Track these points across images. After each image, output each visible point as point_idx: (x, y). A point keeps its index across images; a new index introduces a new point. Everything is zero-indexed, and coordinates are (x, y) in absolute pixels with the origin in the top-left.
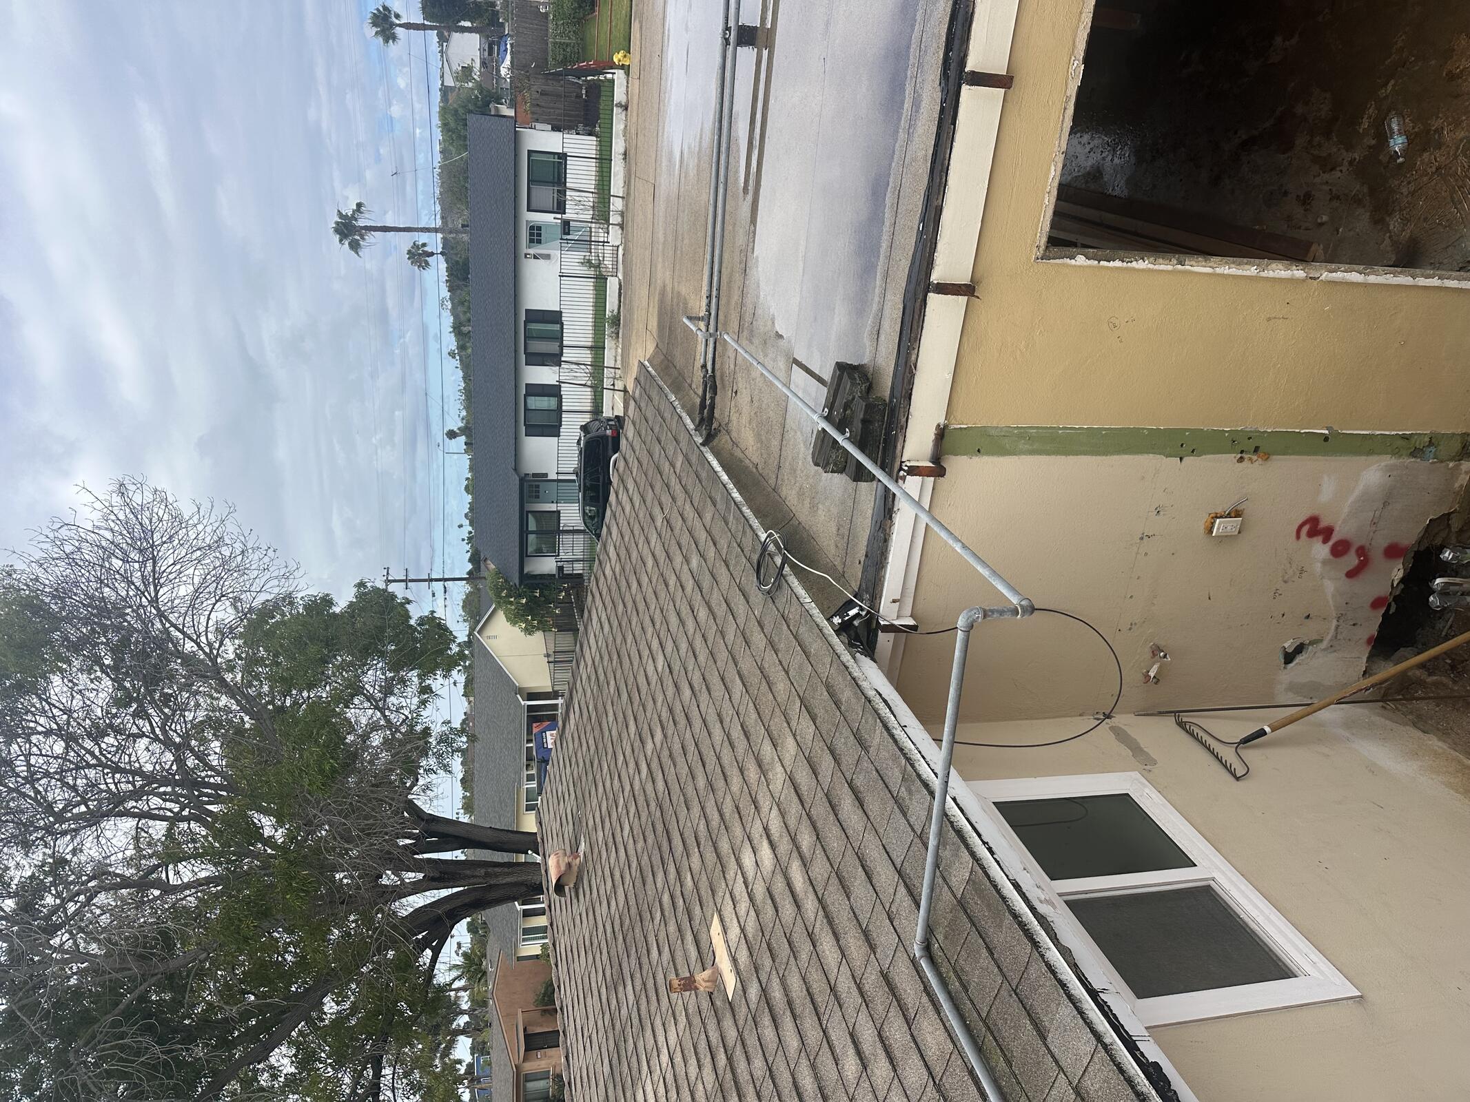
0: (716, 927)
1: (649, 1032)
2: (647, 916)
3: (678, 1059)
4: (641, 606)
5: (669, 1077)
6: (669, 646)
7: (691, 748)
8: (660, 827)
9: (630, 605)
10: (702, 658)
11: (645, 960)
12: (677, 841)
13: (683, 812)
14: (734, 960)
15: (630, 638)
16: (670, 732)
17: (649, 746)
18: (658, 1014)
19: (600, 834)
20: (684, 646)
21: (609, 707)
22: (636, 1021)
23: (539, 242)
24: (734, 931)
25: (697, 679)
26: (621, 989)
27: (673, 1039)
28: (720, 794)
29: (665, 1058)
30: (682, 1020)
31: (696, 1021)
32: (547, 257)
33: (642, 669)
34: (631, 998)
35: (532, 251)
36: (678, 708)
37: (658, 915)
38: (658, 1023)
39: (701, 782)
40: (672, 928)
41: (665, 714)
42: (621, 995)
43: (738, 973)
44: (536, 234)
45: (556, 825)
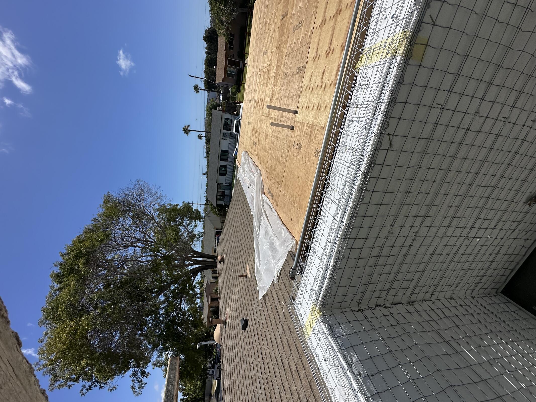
0: (248, 266)
1: (235, 287)
2: (236, 266)
3: (239, 290)
4: (239, 210)
5: (238, 293)
6: (243, 217)
7: (246, 235)
8: (239, 250)
9: (237, 209)
10: (249, 220)
11: (235, 274)
12: (242, 252)
13: (243, 247)
14: (250, 272)
15: (236, 215)
16: (242, 233)
17: (238, 235)
18: (237, 282)
19: (228, 253)
20: (246, 217)
21: (231, 228)
22: (232, 285)
24: (251, 267)
25: (248, 223)
27: (239, 287)
28: (250, 243)
29: (237, 290)
30: (241, 283)
31: (243, 283)
32: (227, 139)
33: (238, 222)
34: (232, 281)
35: (223, 138)
36: (244, 228)
37: (238, 266)
38: (236, 284)
39: (247, 241)
40: (240, 267)
41: (242, 229)
42: (230, 280)
43: (251, 274)
44: (224, 135)
45: (220, 251)
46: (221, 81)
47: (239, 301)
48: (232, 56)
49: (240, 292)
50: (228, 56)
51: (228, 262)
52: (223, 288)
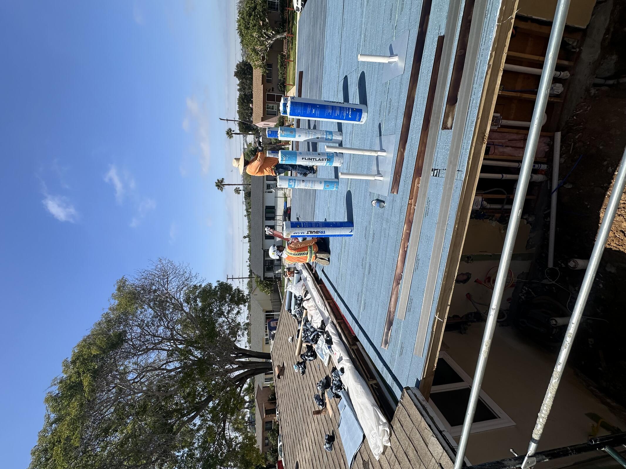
1: (306, 424)
2: (305, 388)
3: (315, 433)
5: (313, 439)
14: (331, 406)
22: (302, 419)
23: (269, 188)
26: (297, 408)
27: (314, 428)
29: (311, 433)
30: (316, 422)
31: (320, 423)
32: (271, 192)
34: (301, 413)
35: (267, 191)
37: (308, 388)
43: (333, 410)
46: (260, 121)
47: (316, 454)
48: (271, 90)
49: (316, 439)
50: (267, 90)
51: (291, 379)
52: (287, 422)
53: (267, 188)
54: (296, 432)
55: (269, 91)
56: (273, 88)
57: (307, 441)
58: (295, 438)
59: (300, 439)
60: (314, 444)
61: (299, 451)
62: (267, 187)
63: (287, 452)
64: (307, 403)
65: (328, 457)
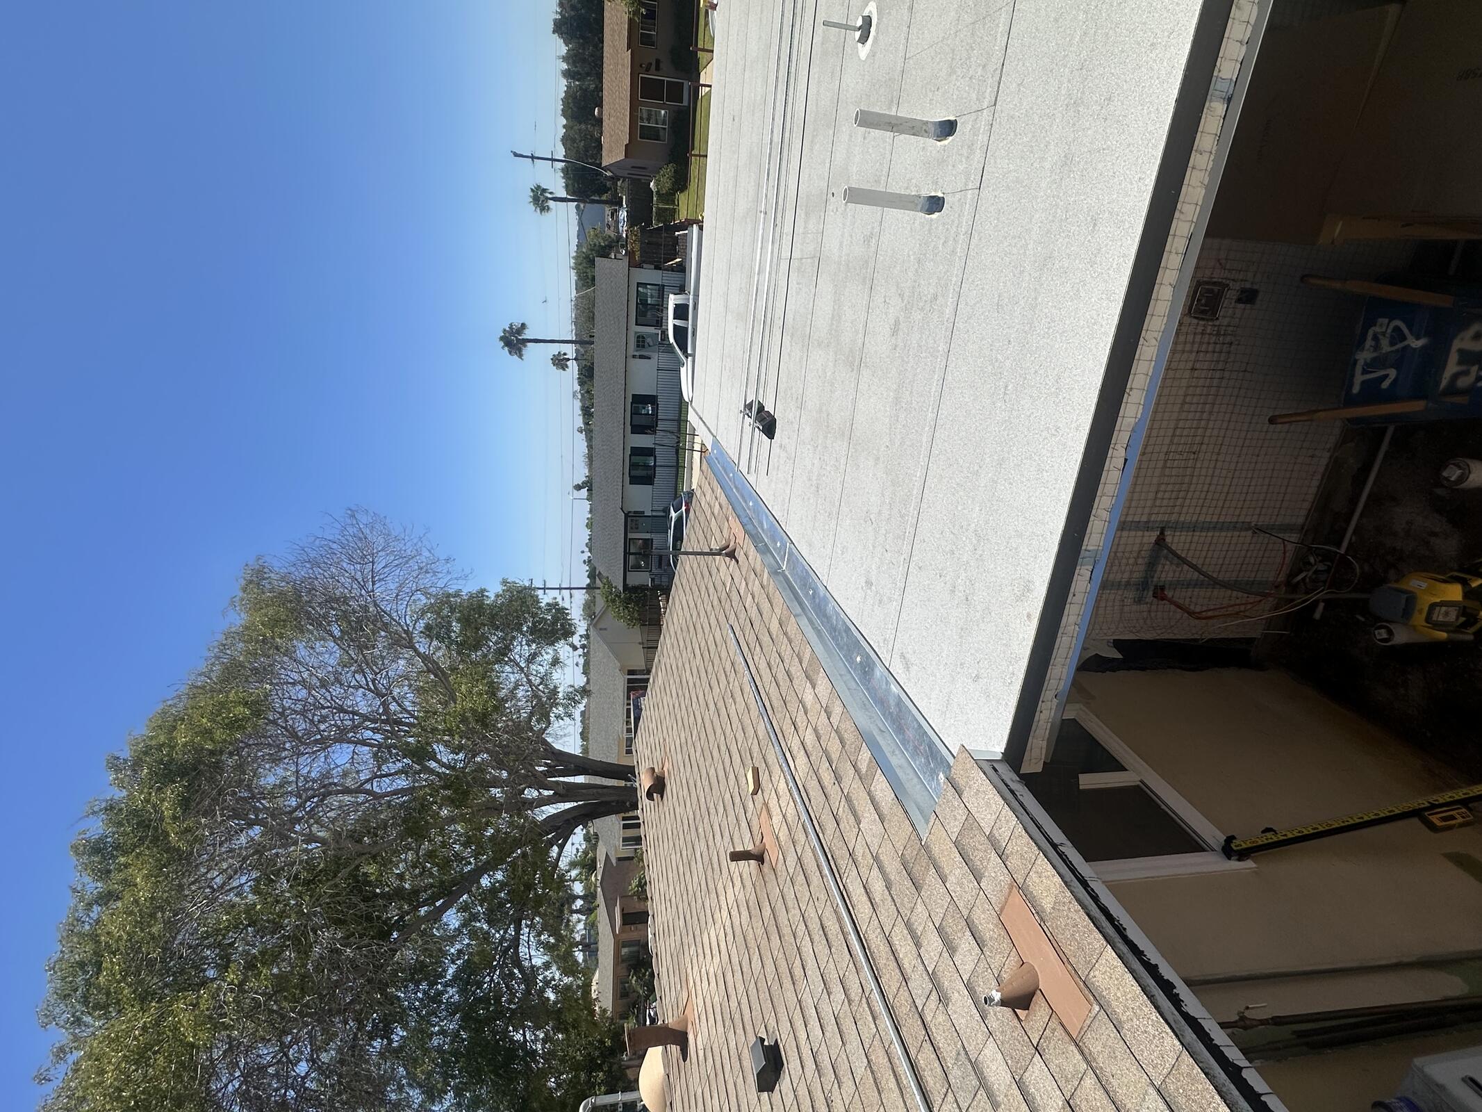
0: (765, 814)
1: (713, 895)
2: (712, 811)
3: (735, 912)
4: (712, 590)
5: (728, 924)
6: (732, 618)
8: (723, 748)
9: (703, 589)
10: (757, 625)
11: (711, 844)
12: (736, 756)
13: (740, 735)
14: (776, 838)
15: (702, 614)
17: (716, 690)
18: (721, 880)
19: (679, 756)
20: (743, 615)
21: (687, 666)
22: (704, 885)
23: (643, 347)
24: (777, 817)
26: (693, 863)
27: (731, 898)
29: (725, 913)
30: (738, 883)
31: (748, 884)
32: (648, 357)
33: (711, 635)
34: (701, 870)
35: (637, 354)
37: (721, 810)
38: (720, 887)
40: (732, 818)
42: (694, 868)
43: (779, 847)
44: (641, 342)
45: (647, 752)
46: (622, 157)
47: (735, 960)
48: (653, 67)
49: (737, 923)
50: (641, 66)
51: (680, 797)
52: (667, 898)
53: (638, 346)
54: (688, 917)
55: (647, 70)
56: (658, 62)
57: (713, 934)
58: (684, 932)
59: (697, 933)
60: (730, 937)
61: (695, 961)
62: (638, 341)
63: (665, 969)
64: (718, 845)
65: (765, 959)
